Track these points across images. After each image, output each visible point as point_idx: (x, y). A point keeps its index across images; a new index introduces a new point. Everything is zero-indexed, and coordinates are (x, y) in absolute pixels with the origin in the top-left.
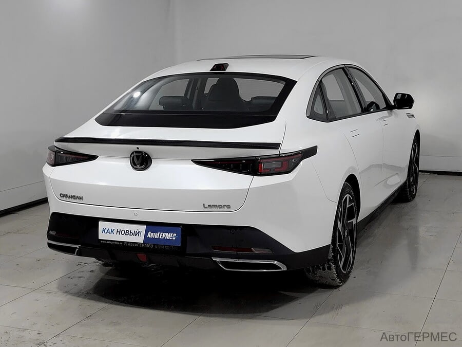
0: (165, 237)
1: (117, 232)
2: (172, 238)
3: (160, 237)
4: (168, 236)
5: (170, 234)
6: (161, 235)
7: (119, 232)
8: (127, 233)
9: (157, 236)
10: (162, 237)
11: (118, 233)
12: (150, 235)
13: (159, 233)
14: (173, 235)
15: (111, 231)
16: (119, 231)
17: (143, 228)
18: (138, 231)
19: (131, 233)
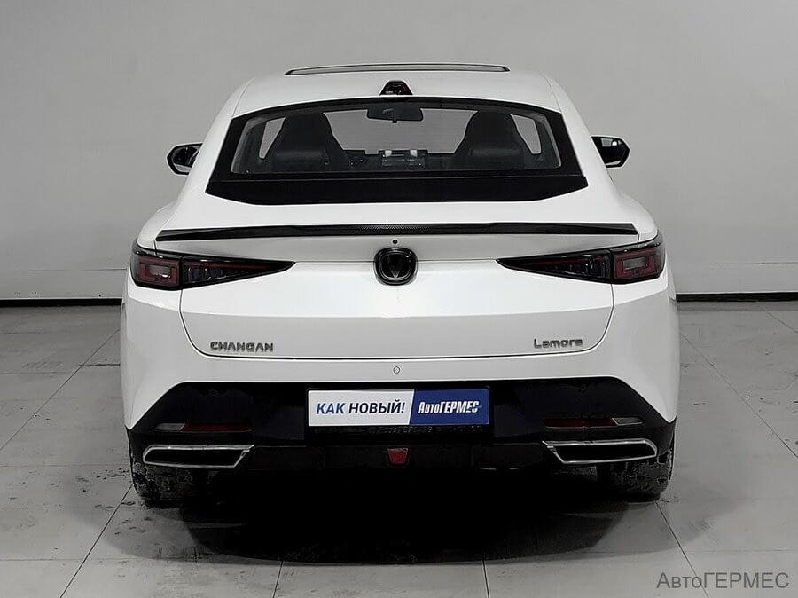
0: (455, 410)
1: (351, 408)
2: (470, 409)
3: (446, 411)
4: (461, 407)
5: (465, 403)
6: (447, 407)
7: (355, 408)
8: (373, 408)
9: (438, 408)
10: (449, 409)
11: (353, 411)
12: (424, 408)
13: (442, 403)
14: (471, 404)
15: (338, 409)
16: (354, 406)
17: (407, 396)
18: (396, 403)
19: (381, 407)
